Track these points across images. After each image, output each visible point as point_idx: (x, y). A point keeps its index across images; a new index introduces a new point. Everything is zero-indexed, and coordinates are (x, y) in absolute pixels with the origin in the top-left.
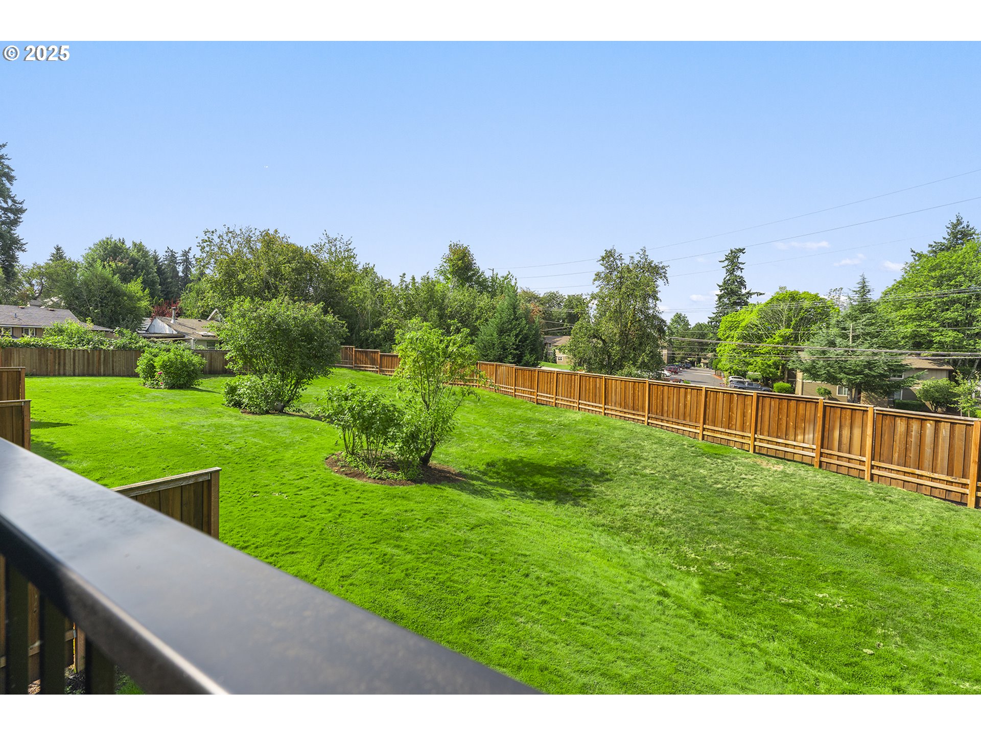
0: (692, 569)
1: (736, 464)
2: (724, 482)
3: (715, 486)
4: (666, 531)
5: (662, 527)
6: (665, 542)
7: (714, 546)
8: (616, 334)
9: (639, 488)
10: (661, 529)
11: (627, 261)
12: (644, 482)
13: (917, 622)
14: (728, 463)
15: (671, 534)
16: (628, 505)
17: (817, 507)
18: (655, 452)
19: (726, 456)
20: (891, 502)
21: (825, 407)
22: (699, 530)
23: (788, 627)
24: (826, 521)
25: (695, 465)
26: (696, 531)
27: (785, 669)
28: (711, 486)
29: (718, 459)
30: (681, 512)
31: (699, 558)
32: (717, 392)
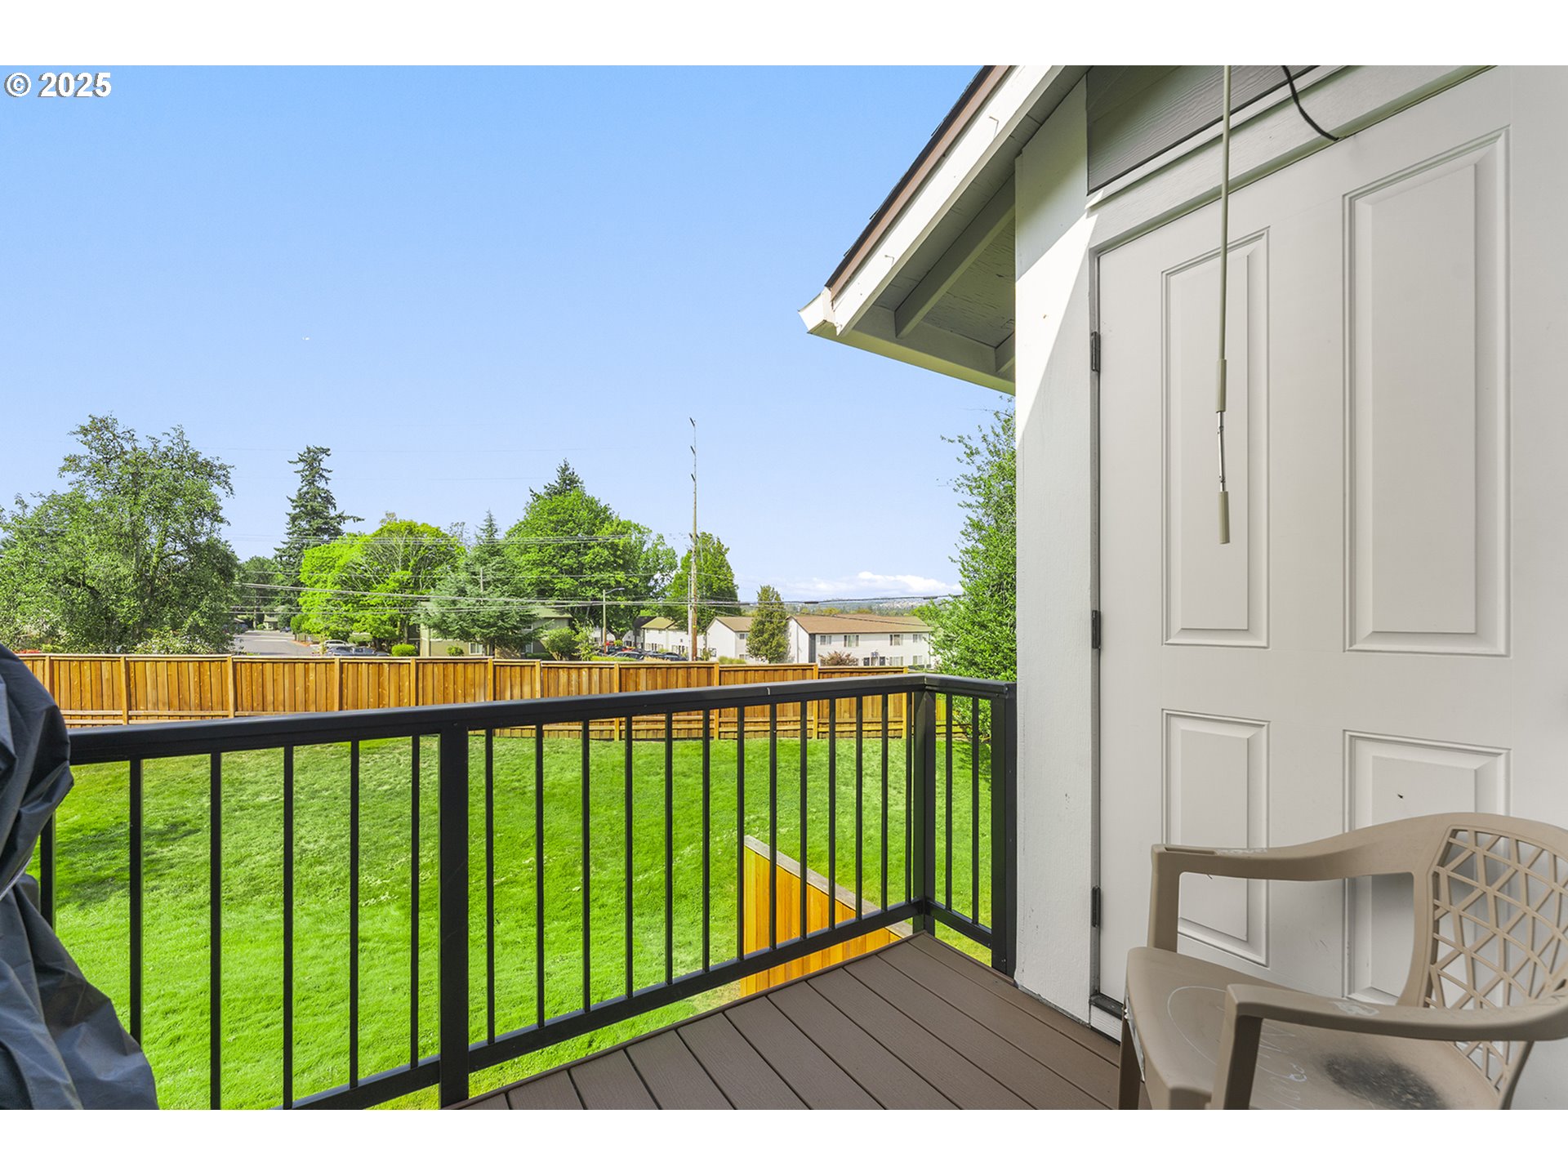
0: (382, 898)
1: (400, 754)
2: (392, 780)
3: (380, 789)
4: (328, 868)
5: (321, 865)
6: (332, 883)
7: (404, 859)
8: (125, 577)
9: (258, 827)
10: (319, 868)
11: (144, 444)
12: (265, 816)
13: (603, 848)
14: (390, 756)
15: (337, 869)
16: (250, 855)
17: (503, 778)
18: (267, 767)
19: (383, 748)
20: (563, 753)
21: (495, 666)
22: (376, 849)
23: (508, 904)
24: (514, 789)
25: (342, 769)
26: (373, 851)
27: (519, 940)
28: (374, 791)
29: (373, 754)
30: (343, 836)
31: (388, 881)
32: (358, 663)
